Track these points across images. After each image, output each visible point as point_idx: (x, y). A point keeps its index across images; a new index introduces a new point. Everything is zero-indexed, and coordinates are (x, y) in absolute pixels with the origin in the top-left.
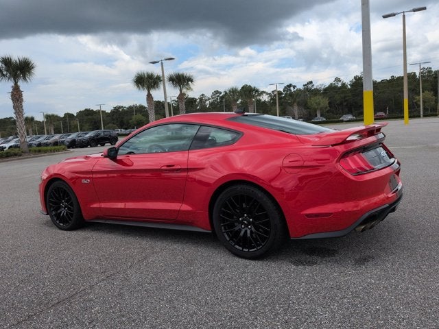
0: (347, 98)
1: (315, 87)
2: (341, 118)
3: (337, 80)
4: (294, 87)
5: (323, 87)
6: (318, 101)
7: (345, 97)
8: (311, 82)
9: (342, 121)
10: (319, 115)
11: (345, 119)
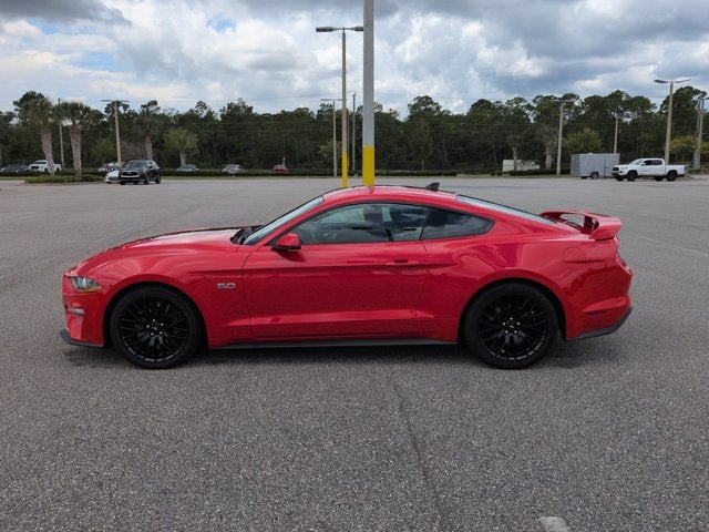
0: (218, 137)
1: (161, 112)
2: (224, 170)
3: (201, 105)
4: (125, 107)
5: (174, 114)
6: (181, 137)
7: (215, 135)
8: (155, 103)
9: (226, 175)
10: (183, 162)
11: (230, 172)
